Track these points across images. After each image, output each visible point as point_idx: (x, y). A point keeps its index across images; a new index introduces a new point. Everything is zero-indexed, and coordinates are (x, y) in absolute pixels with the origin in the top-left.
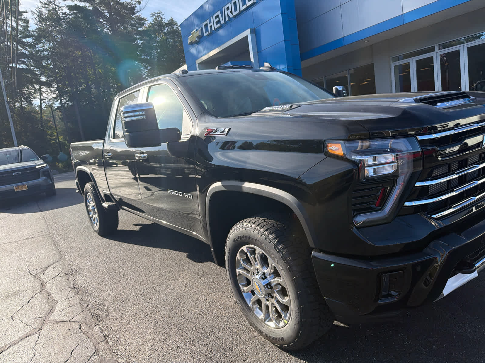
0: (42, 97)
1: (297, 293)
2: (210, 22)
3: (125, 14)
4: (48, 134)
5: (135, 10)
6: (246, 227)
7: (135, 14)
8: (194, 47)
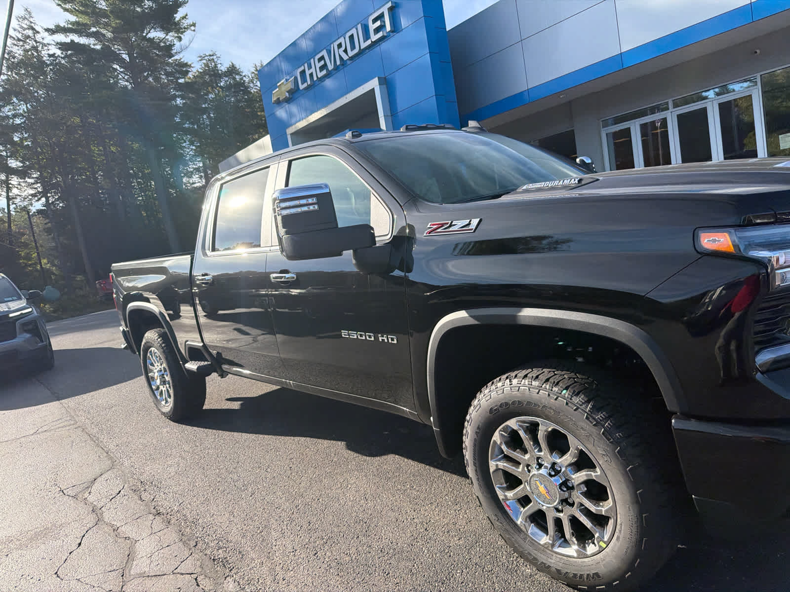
0: (10, 194)
1: (637, 494)
2: (310, 67)
3: (155, 56)
4: (20, 257)
5: (172, 50)
6: (519, 385)
7: (173, 56)
8: (282, 108)
